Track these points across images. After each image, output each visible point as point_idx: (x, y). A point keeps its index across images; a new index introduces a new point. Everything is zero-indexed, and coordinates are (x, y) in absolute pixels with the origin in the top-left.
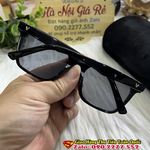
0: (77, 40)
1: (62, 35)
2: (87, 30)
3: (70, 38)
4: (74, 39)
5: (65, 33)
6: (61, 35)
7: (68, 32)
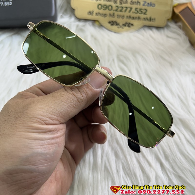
0: (124, 25)
1: (107, 16)
2: (138, 15)
3: (116, 22)
4: (121, 24)
5: (110, 15)
6: (105, 17)
7: (114, 14)
